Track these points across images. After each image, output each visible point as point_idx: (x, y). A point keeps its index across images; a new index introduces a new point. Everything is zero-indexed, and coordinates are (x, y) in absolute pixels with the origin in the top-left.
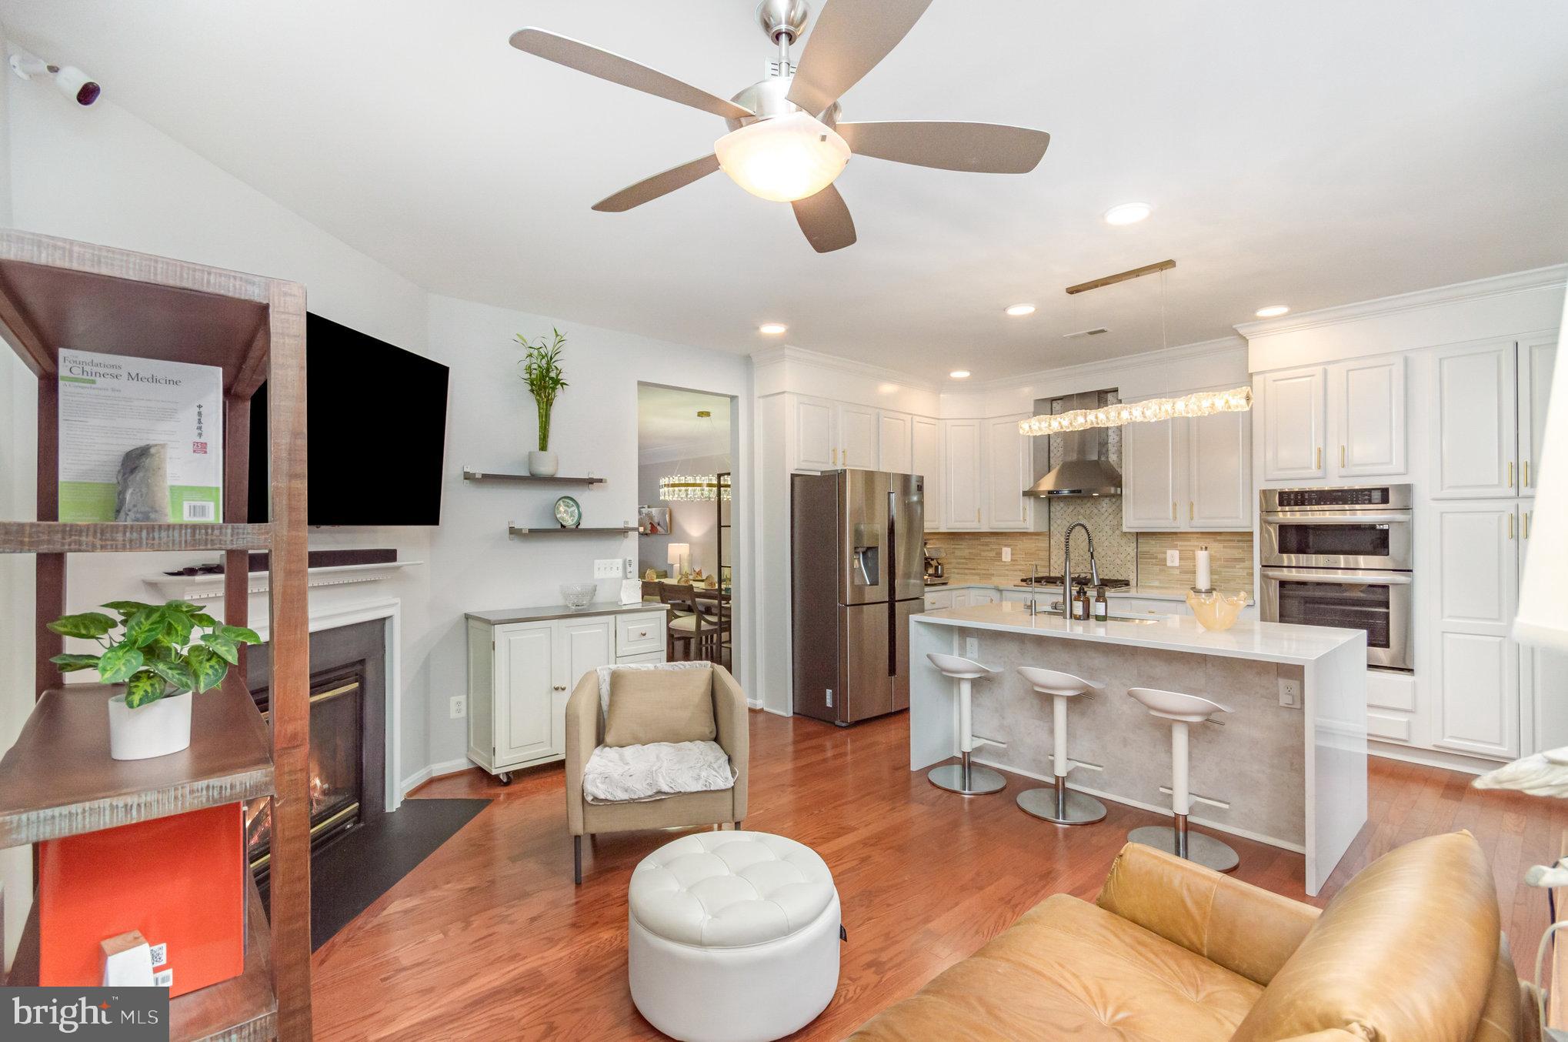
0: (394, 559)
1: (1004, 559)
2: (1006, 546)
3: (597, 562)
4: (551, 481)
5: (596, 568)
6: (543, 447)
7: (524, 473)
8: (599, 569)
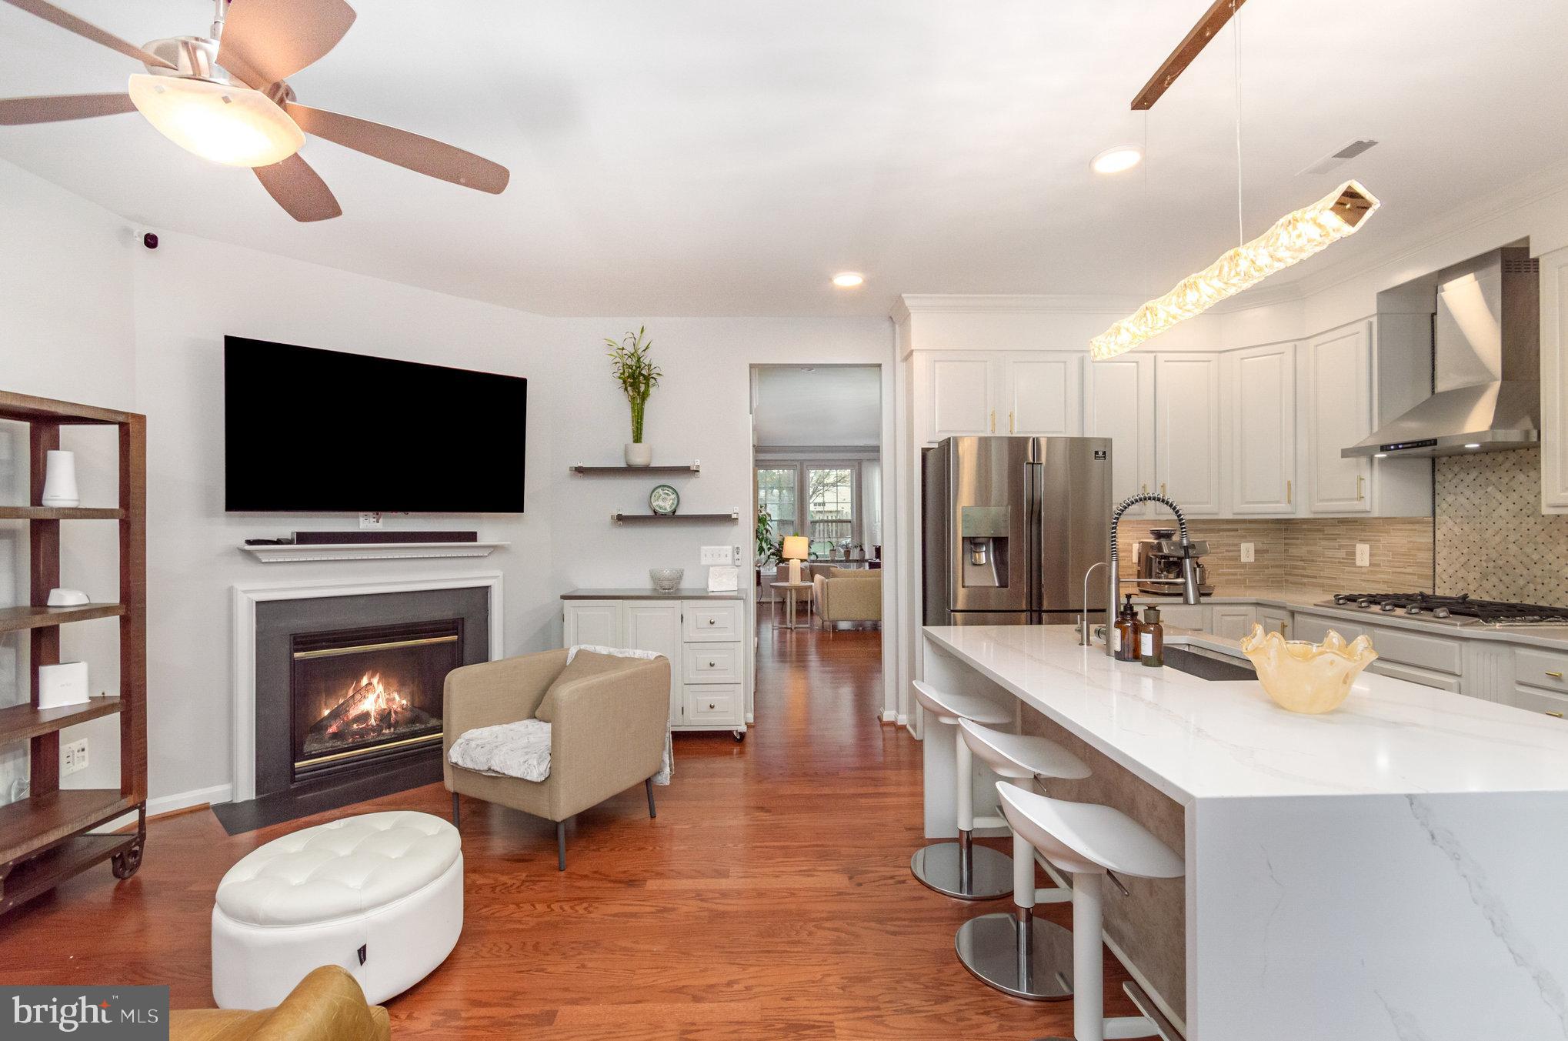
0: (475, 540)
1: (1358, 563)
2: (1362, 541)
3: (704, 548)
4: (646, 471)
5: (702, 555)
6: (638, 439)
7: (623, 465)
8: (706, 555)
